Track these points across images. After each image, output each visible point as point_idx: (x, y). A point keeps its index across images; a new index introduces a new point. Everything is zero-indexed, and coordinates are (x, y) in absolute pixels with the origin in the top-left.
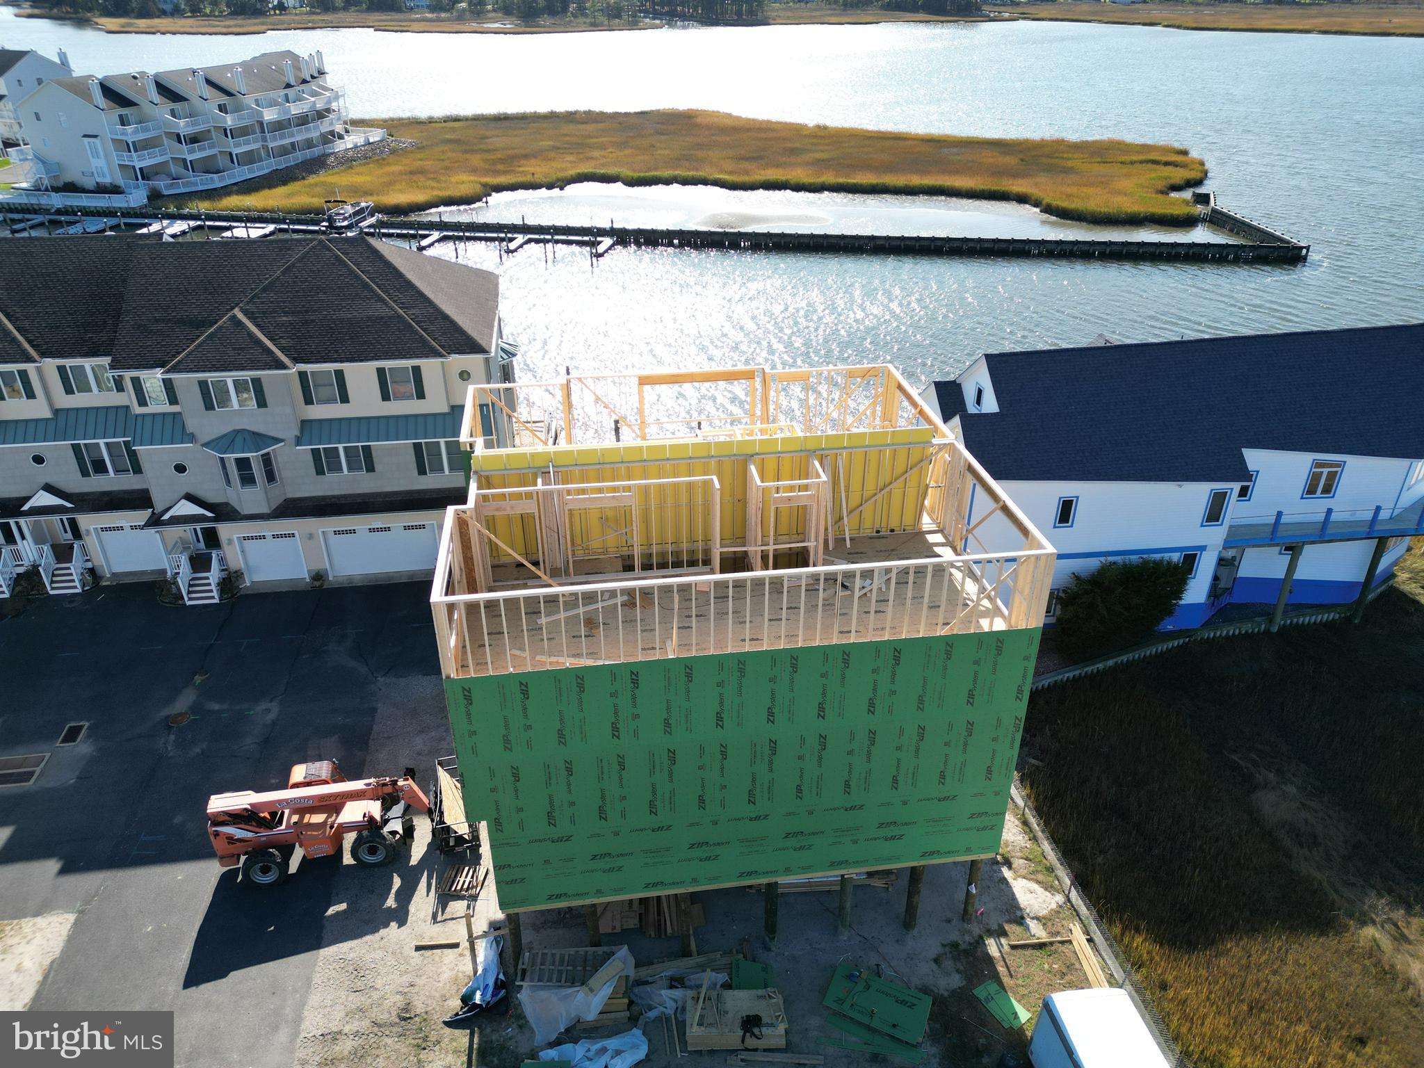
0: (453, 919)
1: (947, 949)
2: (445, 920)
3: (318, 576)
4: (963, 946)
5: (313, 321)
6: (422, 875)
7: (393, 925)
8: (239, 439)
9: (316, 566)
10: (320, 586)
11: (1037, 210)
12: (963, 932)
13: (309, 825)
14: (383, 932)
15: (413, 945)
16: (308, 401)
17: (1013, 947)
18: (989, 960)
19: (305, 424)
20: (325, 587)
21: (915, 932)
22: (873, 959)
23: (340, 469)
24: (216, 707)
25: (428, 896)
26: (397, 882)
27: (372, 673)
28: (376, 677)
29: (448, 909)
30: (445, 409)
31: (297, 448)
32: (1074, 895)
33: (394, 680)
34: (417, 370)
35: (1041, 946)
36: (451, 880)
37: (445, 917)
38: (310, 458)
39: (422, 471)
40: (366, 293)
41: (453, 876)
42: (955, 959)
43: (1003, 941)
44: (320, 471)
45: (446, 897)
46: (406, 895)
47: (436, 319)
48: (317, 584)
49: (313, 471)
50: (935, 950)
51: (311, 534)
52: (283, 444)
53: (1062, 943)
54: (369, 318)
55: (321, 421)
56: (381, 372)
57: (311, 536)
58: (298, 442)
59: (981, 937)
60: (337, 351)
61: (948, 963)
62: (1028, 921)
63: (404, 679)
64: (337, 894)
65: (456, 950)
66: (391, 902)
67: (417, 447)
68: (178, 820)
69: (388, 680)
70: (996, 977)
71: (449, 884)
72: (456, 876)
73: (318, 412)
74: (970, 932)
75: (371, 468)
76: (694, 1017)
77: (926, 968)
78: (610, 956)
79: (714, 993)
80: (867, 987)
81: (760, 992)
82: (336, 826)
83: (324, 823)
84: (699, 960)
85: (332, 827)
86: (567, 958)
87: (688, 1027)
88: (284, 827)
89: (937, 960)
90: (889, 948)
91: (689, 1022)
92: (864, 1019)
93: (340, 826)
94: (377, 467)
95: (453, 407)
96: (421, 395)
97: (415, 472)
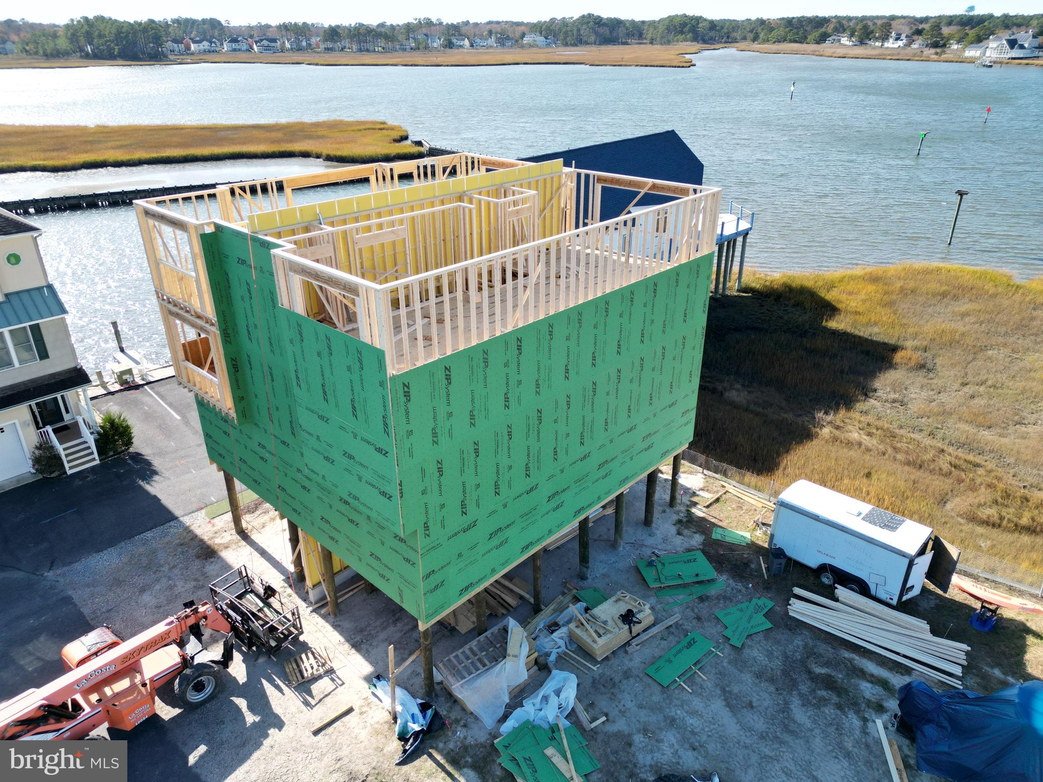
0: (326, 696)
1: (678, 526)
2: (320, 700)
4: (685, 520)
6: (262, 684)
7: (272, 731)
12: (678, 513)
13: (116, 696)
14: (267, 742)
15: (308, 733)
17: (708, 507)
18: (703, 519)
21: (654, 525)
22: (648, 552)
25: (283, 694)
26: (242, 703)
27: (34, 574)
28: (42, 575)
29: (314, 692)
32: (706, 472)
33: (65, 569)
35: (717, 500)
36: (297, 671)
37: (317, 699)
41: (295, 667)
42: (687, 528)
43: (699, 506)
45: (304, 686)
46: (260, 703)
50: (673, 530)
53: (725, 493)
59: (688, 511)
61: (686, 532)
62: (698, 493)
63: (77, 564)
64: (188, 742)
65: (353, 713)
66: (251, 719)
69: (59, 571)
70: (714, 525)
71: (298, 674)
72: (298, 666)
74: (680, 511)
76: (591, 636)
77: (678, 540)
78: (505, 630)
79: (587, 615)
80: (663, 564)
81: (614, 599)
82: (148, 682)
83: (133, 686)
84: (552, 607)
85: (144, 685)
86: (475, 648)
87: (592, 644)
88: (87, 709)
89: (679, 533)
90: (650, 541)
91: (589, 640)
92: (680, 582)
93: (152, 680)
95: (7, 296)
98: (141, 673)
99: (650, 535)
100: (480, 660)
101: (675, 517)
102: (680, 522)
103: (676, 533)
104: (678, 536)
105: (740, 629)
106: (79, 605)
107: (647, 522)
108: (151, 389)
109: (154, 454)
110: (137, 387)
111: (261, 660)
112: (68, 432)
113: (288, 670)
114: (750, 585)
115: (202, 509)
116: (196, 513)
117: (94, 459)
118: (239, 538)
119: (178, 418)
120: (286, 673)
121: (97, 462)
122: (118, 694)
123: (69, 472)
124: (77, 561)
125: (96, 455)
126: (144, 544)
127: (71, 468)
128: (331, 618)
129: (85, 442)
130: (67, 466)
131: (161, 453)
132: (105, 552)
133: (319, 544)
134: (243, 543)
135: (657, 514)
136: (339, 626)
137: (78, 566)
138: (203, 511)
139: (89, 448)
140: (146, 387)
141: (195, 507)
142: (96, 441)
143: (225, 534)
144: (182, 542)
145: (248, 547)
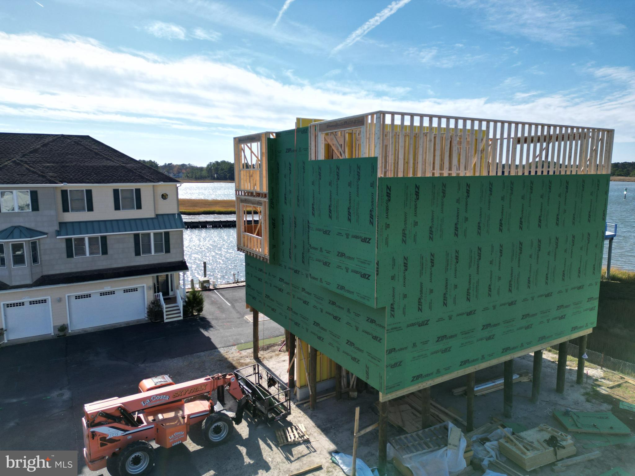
0: (303, 456)
1: (587, 396)
3: (63, 328)
4: (592, 393)
6: (258, 442)
7: (261, 472)
8: (17, 231)
9: (60, 323)
10: (64, 335)
13: (164, 420)
16: (66, 209)
17: (611, 388)
18: (607, 396)
19: (62, 225)
20: (67, 335)
21: (565, 393)
22: (562, 408)
23: (84, 253)
24: (14, 400)
25: (272, 450)
26: (243, 449)
27: (133, 364)
29: (294, 452)
30: (153, 216)
31: (58, 237)
32: (605, 369)
33: (151, 364)
34: (138, 191)
35: (619, 386)
37: (296, 457)
38: (64, 245)
39: (138, 253)
40: (98, 156)
41: (283, 435)
42: (595, 399)
43: (602, 387)
44: (70, 255)
45: (287, 447)
46: (255, 453)
47: (145, 168)
48: (61, 334)
49: (65, 255)
50: (582, 397)
52: (46, 236)
53: (625, 382)
54: (105, 166)
55: (73, 223)
56: (116, 192)
57: (60, 300)
58: (58, 233)
59: (593, 389)
60: (88, 179)
61: (594, 401)
62: (600, 380)
64: (201, 467)
65: (321, 470)
66: (248, 460)
67: (136, 236)
69: (147, 365)
70: (619, 400)
71: (284, 438)
72: (285, 434)
73: (71, 217)
75: (105, 252)
76: (519, 449)
77: (588, 405)
79: (515, 436)
80: (578, 416)
81: (537, 429)
82: (186, 416)
83: (176, 417)
85: (183, 418)
88: (145, 424)
89: (588, 401)
90: (562, 402)
91: (519, 452)
92: (595, 430)
93: (189, 416)
94: (110, 251)
95: (157, 215)
96: (139, 207)
97: (134, 254)
98: (183, 411)
99: (562, 399)
100: (426, 443)
101: (583, 391)
102: (586, 394)
103: (585, 400)
104: (587, 402)
107: (559, 389)
108: (217, 292)
109: (213, 319)
110: (210, 290)
111: (260, 427)
112: (171, 300)
113: (277, 435)
115: (235, 345)
116: (231, 347)
117: (180, 316)
118: (255, 361)
119: (229, 305)
120: (276, 436)
121: (181, 318)
122: (166, 419)
123: (166, 321)
124: (159, 361)
125: (182, 314)
126: (198, 358)
127: (167, 319)
128: (310, 411)
129: (178, 306)
130: (165, 317)
131: (216, 319)
132: (175, 359)
133: (309, 346)
135: (566, 386)
136: (315, 416)
137: (159, 364)
139: (179, 309)
140: (215, 291)
141: (231, 344)
142: (184, 306)
143: (247, 358)
144: (220, 359)
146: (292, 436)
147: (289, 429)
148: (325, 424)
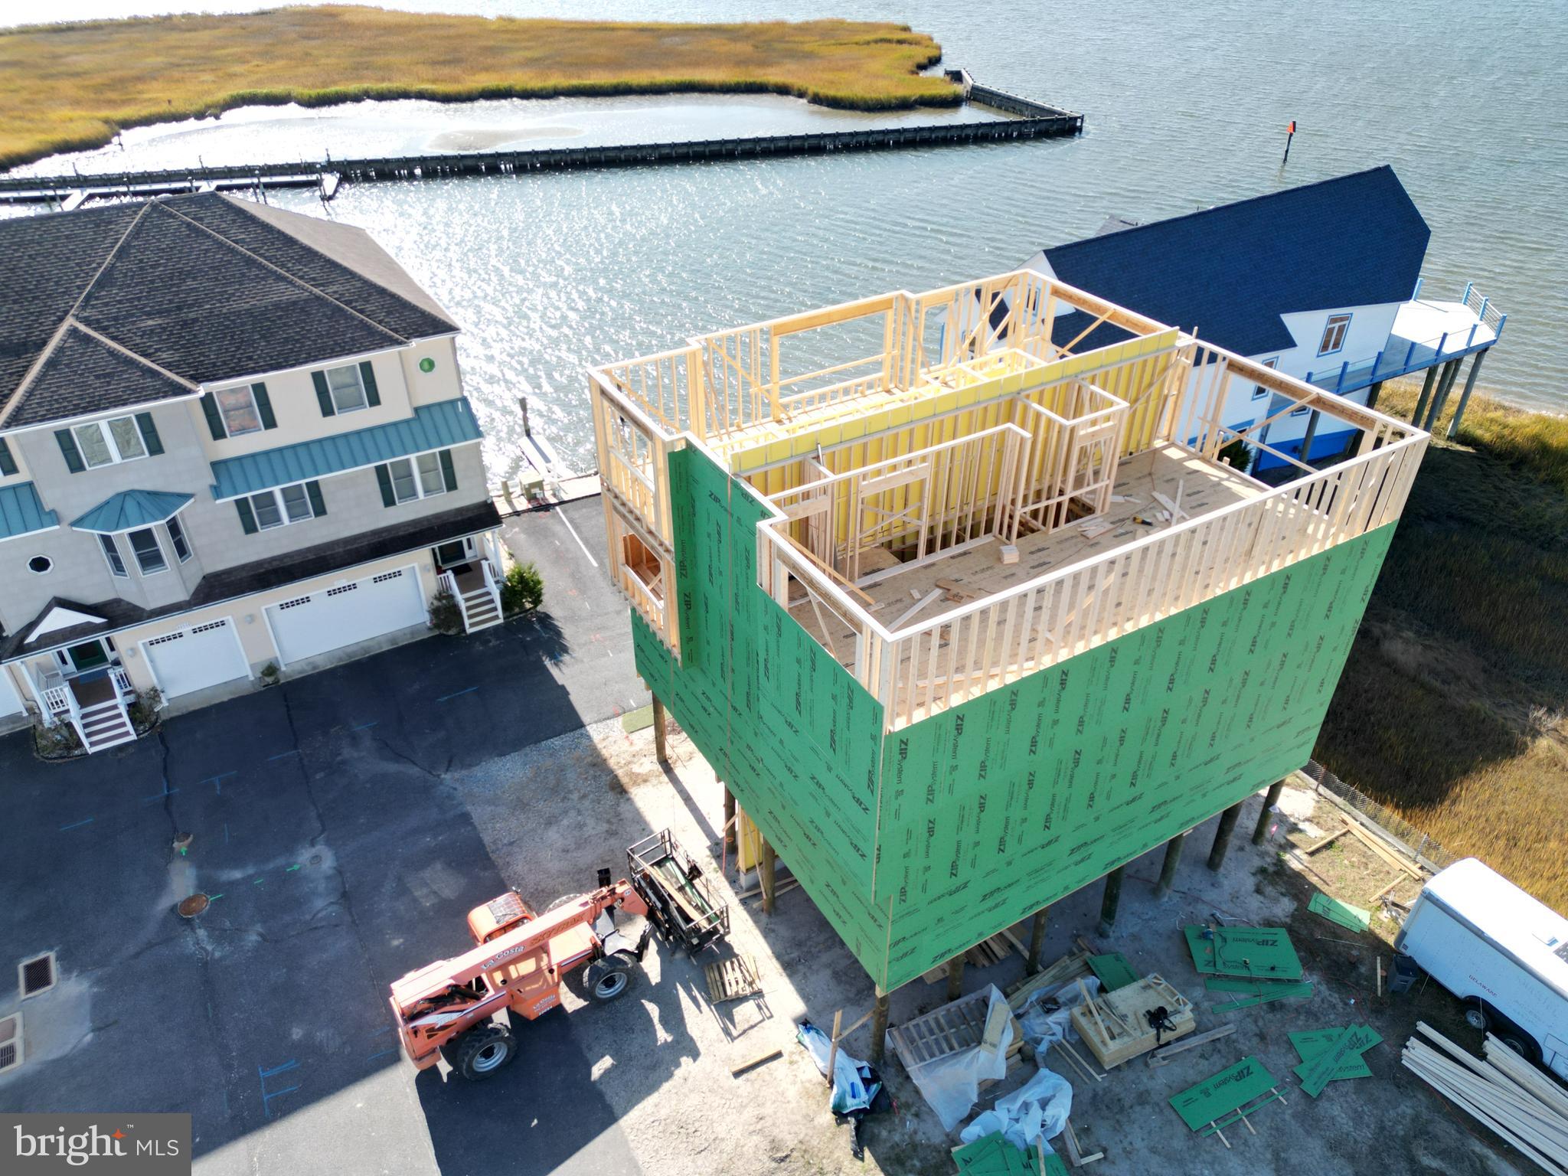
0: (752, 1027)
1: (1260, 877)
2: (744, 1032)
3: (271, 670)
4: (1271, 869)
5: (195, 320)
6: (677, 990)
7: (685, 1060)
8: (130, 506)
9: (263, 657)
10: (277, 681)
11: (804, 101)
12: (1262, 855)
13: (522, 979)
14: (678, 1073)
15: (727, 1072)
16: (218, 433)
17: (1312, 854)
18: (1298, 875)
19: (219, 467)
20: (282, 682)
21: (1222, 870)
22: (1205, 911)
23: (277, 519)
24: (237, 875)
25: (701, 1012)
26: (653, 1010)
27: (430, 772)
28: (439, 776)
29: (737, 1018)
30: (408, 414)
31: (219, 502)
32: (1322, 789)
33: (464, 772)
34: (367, 367)
35: (1330, 845)
36: (719, 984)
37: (740, 1028)
38: (234, 512)
39: (389, 501)
40: (255, 271)
41: (718, 978)
42: (1273, 884)
43: (1297, 852)
44: (250, 528)
45: (725, 1006)
46: (673, 1018)
47: (370, 295)
48: (269, 680)
49: (240, 529)
50: (1250, 883)
51: (251, 616)
52: (192, 500)
53: (1344, 834)
54: (277, 306)
55: (239, 459)
56: (318, 378)
57: (252, 618)
58: (217, 492)
59: (1278, 855)
60: (250, 358)
61: (1269, 890)
62: (1301, 826)
63: (477, 768)
64: (590, 1050)
65: (780, 1060)
66: (663, 1036)
67: (381, 471)
68: (297, 1033)
69: (457, 775)
70: (1315, 888)
71: (721, 989)
72: (721, 977)
73: (233, 447)
74: (1267, 853)
75: (320, 510)
76: (1099, 1033)
77: (1254, 902)
78: (985, 1003)
79: (1100, 1001)
80: (1225, 940)
81: (1142, 983)
82: (555, 967)
83: (539, 970)
84: (1053, 973)
85: (551, 971)
86: (942, 1021)
87: (1100, 1045)
88: (491, 992)
89: (1258, 891)
90: (1211, 895)
91: (1096, 1040)
92: (1244, 973)
93: (559, 966)
94: (329, 507)
95: (417, 410)
96: (375, 400)
97: (381, 503)
98: (549, 956)
99: (1213, 885)
100: (947, 1039)
101: (1257, 862)
102: (1262, 871)
103: (1253, 888)
104: (1255, 895)
105: (1321, 1069)
106: (479, 827)
107: (1213, 863)
108: (564, 512)
109: (565, 618)
110: (547, 507)
111: (679, 956)
112: (469, 574)
113: (709, 980)
114: (1353, 1001)
115: (619, 715)
116: (612, 721)
117: (496, 617)
118: (661, 769)
119: (595, 564)
120: (706, 983)
121: (501, 621)
122: (523, 977)
123: (470, 630)
124: (477, 765)
125: (500, 612)
126: (551, 755)
127: (472, 625)
128: (764, 917)
129: (488, 593)
130: (467, 622)
131: (573, 618)
132: (508, 757)
133: (761, 835)
134: (665, 778)
135: (1230, 852)
136: (773, 931)
137: (478, 771)
138: (620, 719)
139: (492, 601)
140: (557, 508)
141: (610, 711)
142: (502, 594)
143: (644, 760)
144: (595, 761)
145: (670, 784)
146: (733, 980)
147: (728, 964)
148: (789, 951)
